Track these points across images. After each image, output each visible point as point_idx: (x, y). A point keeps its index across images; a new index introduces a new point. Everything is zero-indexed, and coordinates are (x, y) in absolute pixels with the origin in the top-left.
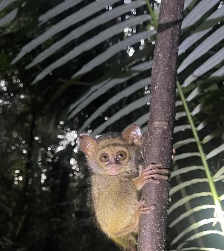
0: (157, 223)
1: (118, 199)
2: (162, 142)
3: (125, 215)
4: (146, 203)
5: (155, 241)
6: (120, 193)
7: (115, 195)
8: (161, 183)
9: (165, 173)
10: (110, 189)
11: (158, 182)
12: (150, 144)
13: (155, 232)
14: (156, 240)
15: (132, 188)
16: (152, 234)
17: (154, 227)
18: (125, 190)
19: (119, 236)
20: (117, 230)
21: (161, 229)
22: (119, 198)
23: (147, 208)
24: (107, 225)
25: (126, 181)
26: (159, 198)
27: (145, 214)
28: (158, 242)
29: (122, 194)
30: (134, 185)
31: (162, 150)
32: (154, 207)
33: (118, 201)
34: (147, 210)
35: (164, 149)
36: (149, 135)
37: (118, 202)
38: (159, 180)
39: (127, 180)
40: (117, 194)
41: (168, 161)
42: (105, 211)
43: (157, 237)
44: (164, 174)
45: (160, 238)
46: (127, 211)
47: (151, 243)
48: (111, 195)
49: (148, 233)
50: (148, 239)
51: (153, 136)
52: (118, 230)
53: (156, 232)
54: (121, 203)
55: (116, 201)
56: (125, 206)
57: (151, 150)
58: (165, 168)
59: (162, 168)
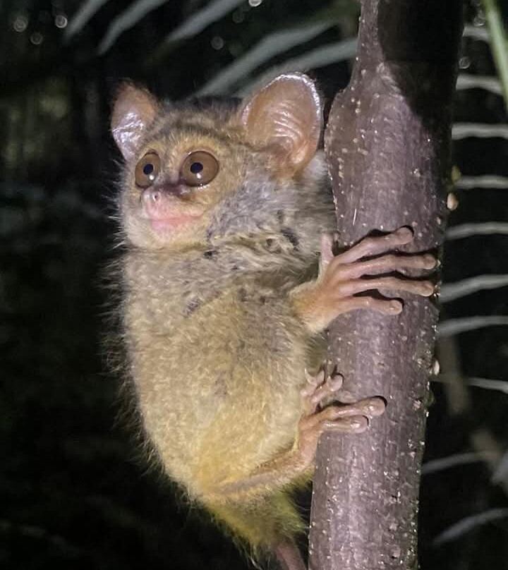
0: (389, 470)
1: (232, 369)
2: (412, 145)
3: (260, 429)
4: (344, 388)
5: (380, 539)
6: (243, 346)
7: (222, 354)
8: (407, 312)
9: (424, 270)
10: (202, 324)
11: (395, 309)
12: (365, 153)
13: (382, 502)
14: (387, 534)
15: (288, 325)
16: (370, 512)
17: (376, 485)
18: (263, 337)
19: (235, 497)
20: (225, 478)
21: (406, 492)
22: (238, 368)
23: (351, 411)
24: (185, 458)
25: (263, 299)
26: (397, 373)
27: (344, 434)
28: (393, 542)
29: (250, 350)
30: (295, 315)
31: (413, 177)
32: (377, 408)
33: (232, 378)
34: (353, 418)
35: (419, 175)
36: (361, 114)
37: (235, 383)
38: (400, 300)
39: (268, 292)
40: (227, 349)
41: (433, 223)
42: (181, 408)
43: (389, 522)
44: (419, 274)
45: (400, 524)
46: (269, 416)
47: (365, 549)
48: (206, 351)
49: (354, 508)
50: (354, 530)
51: (380, 117)
52: (231, 480)
53: (386, 502)
54: (245, 385)
55: (225, 377)
56: (260, 396)
57: (370, 178)
58: (422, 248)
59: (411, 250)
